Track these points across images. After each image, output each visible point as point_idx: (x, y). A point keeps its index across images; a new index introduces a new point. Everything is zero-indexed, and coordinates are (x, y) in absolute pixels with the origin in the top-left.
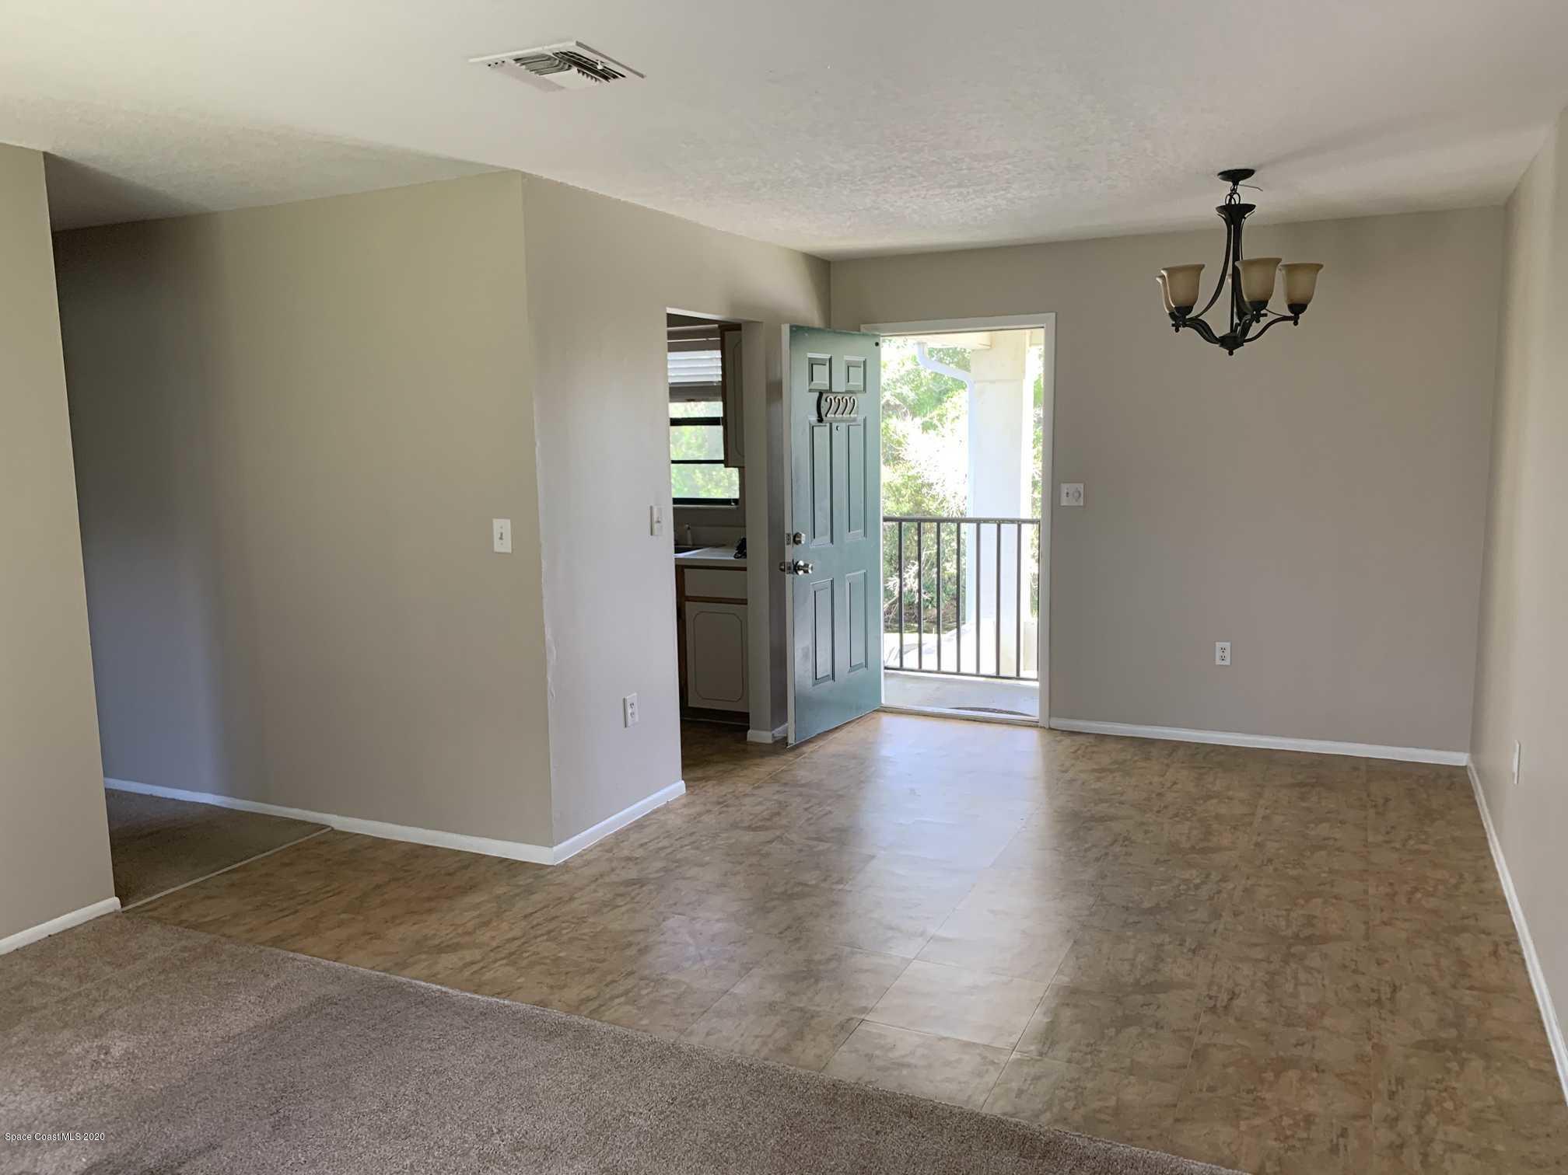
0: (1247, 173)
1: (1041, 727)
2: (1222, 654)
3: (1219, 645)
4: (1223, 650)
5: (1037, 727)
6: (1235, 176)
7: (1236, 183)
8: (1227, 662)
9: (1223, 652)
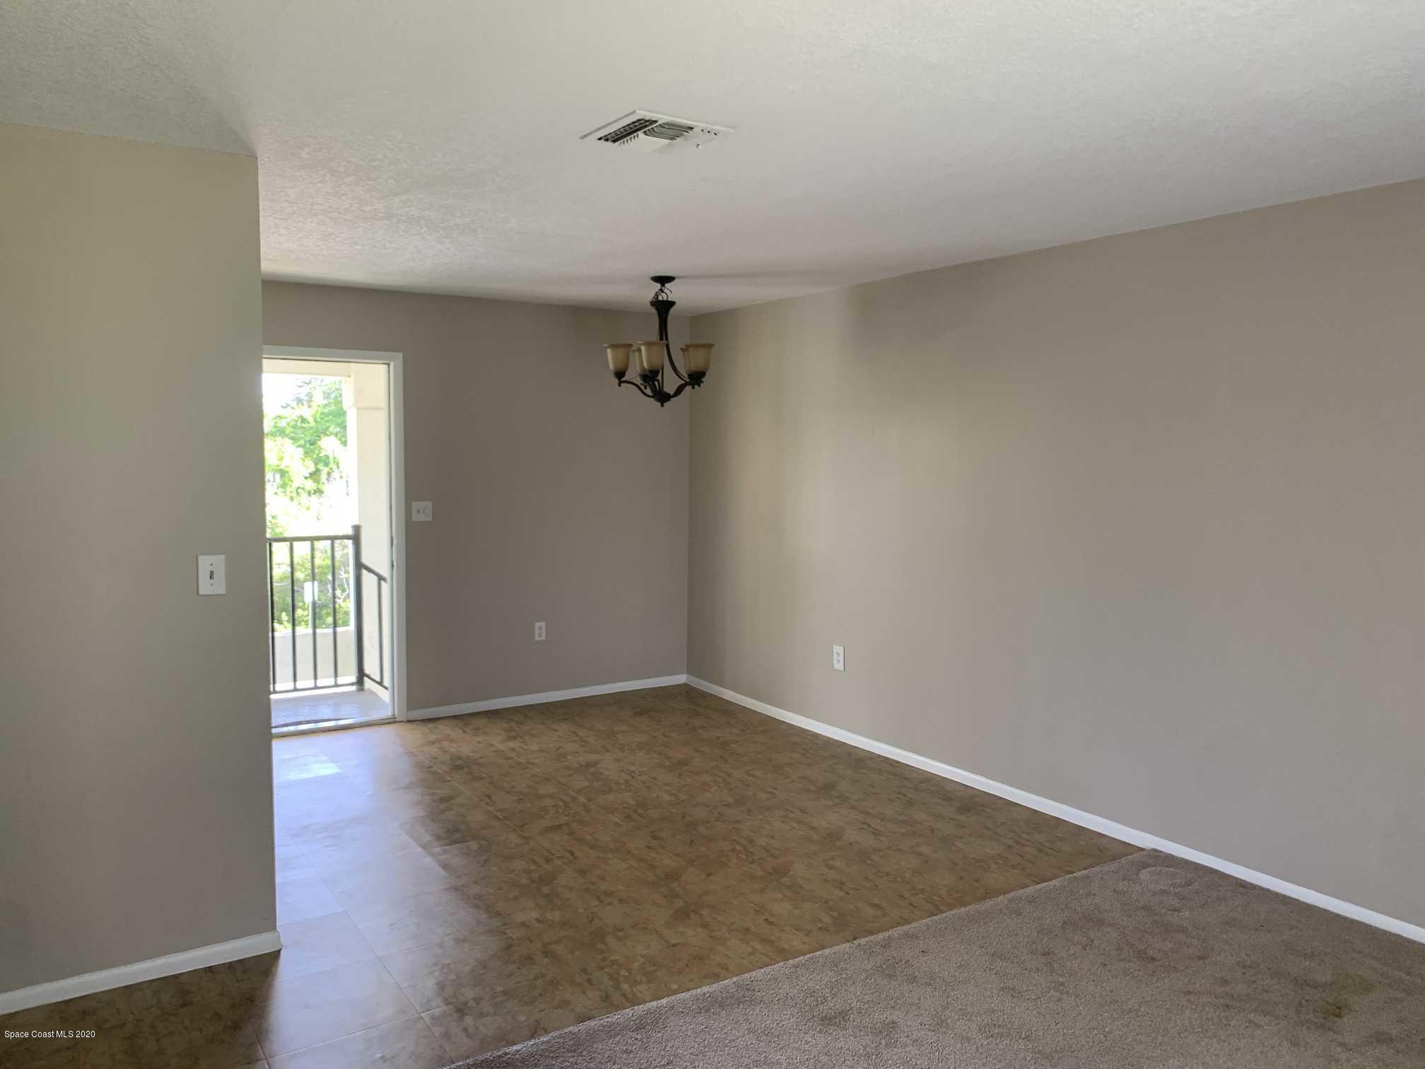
0: (669, 279)
1: (400, 722)
2: (539, 632)
3: (537, 625)
4: (540, 628)
5: (396, 722)
6: (663, 280)
7: (663, 285)
8: (543, 638)
9: (540, 631)
